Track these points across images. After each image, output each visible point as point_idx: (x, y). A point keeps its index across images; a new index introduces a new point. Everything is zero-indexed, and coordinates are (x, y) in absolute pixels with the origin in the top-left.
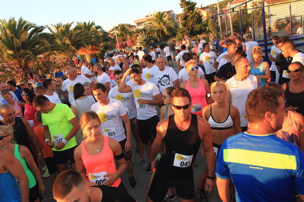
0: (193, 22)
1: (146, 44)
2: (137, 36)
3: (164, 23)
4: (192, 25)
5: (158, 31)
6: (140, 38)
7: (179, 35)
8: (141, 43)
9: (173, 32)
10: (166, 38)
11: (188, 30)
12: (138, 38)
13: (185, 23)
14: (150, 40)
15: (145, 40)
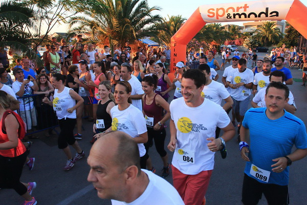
0: (296, 36)
1: (252, 46)
2: (246, 38)
3: (271, 32)
4: (293, 38)
5: (264, 37)
6: (248, 40)
7: (281, 43)
8: (247, 44)
9: (276, 40)
10: (270, 44)
11: (290, 41)
12: (246, 39)
13: (289, 35)
14: (255, 43)
15: (251, 43)
